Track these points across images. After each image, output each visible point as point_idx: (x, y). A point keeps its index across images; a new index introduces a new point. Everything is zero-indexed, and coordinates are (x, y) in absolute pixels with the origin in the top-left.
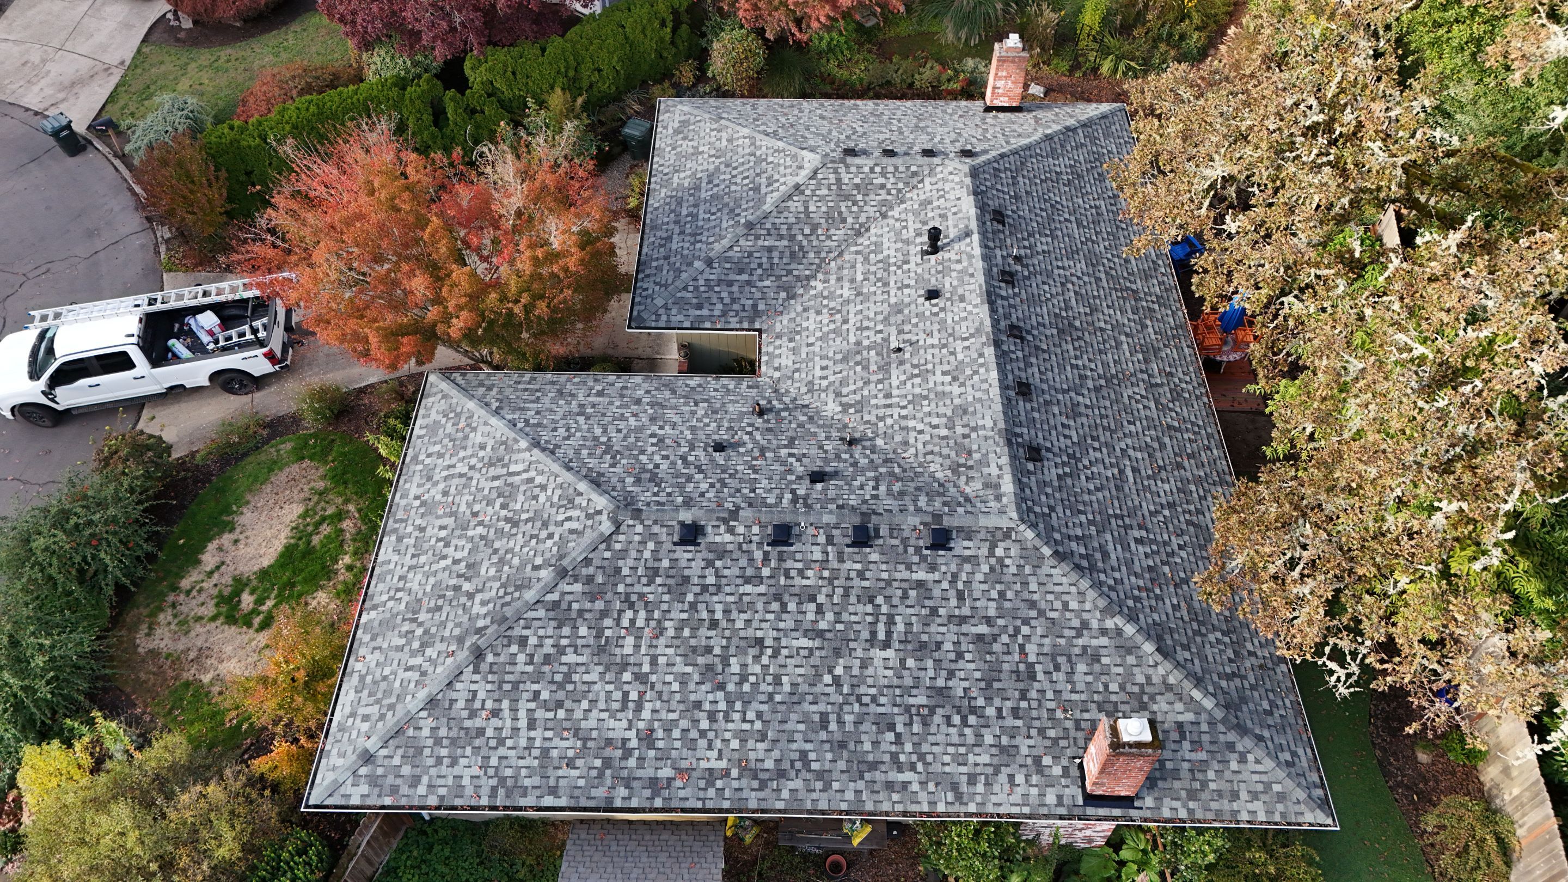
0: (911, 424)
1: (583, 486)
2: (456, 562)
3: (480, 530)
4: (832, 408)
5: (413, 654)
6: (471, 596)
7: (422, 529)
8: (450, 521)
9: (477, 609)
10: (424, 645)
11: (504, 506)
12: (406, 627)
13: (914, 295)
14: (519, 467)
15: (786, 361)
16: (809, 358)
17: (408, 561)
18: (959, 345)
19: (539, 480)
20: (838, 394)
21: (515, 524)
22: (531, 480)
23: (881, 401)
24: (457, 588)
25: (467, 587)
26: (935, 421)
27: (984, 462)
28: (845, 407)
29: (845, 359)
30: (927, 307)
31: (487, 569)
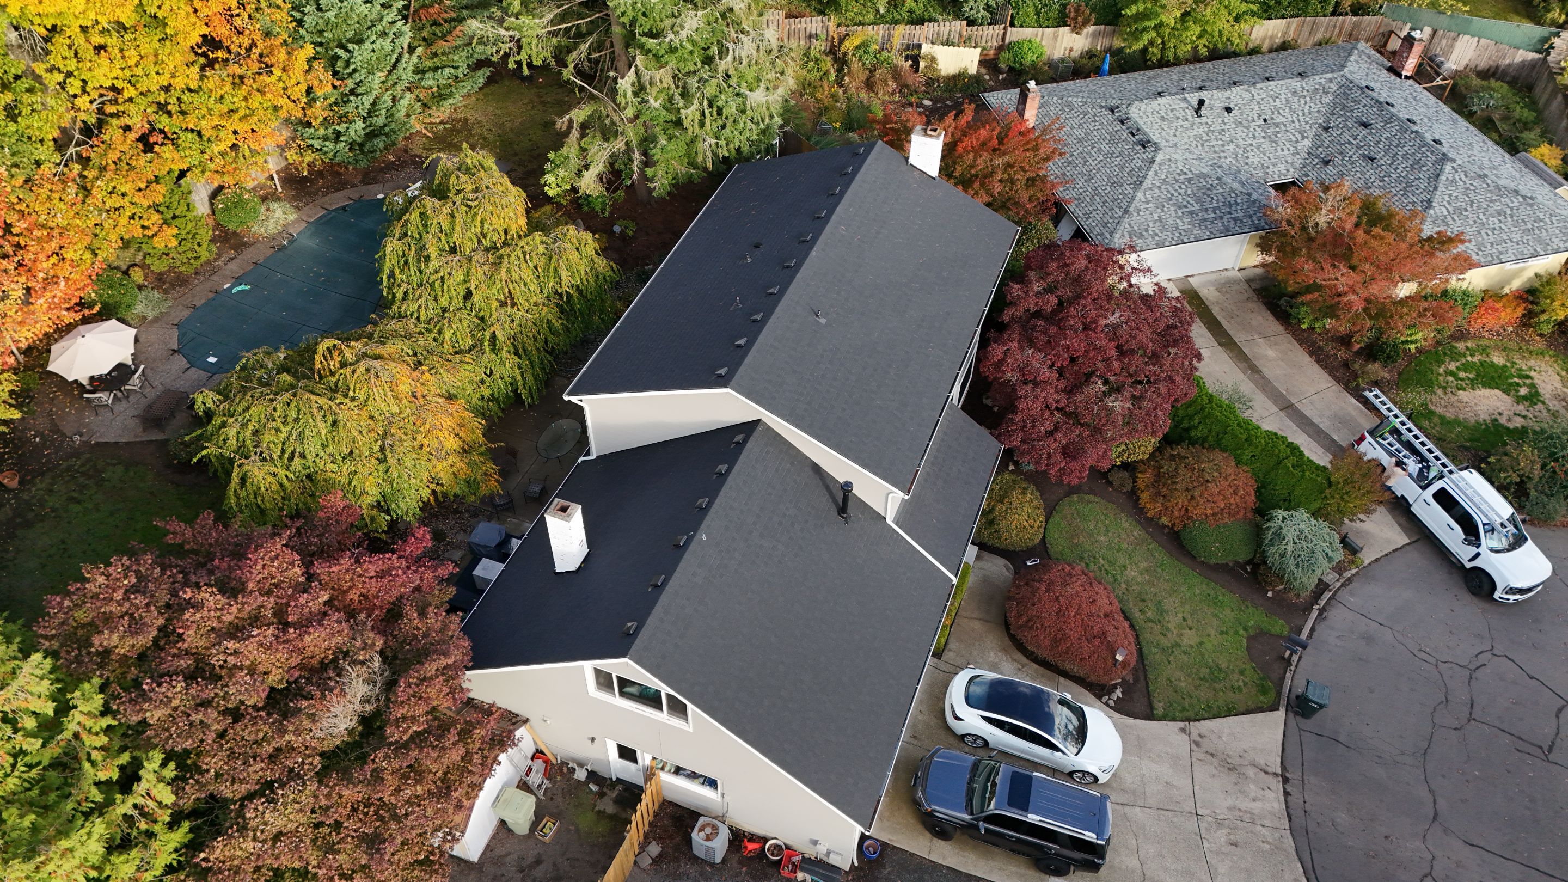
0: (1306, 111)
1: (1443, 178)
2: (1500, 222)
3: (1481, 216)
4: (1307, 143)
5: (1546, 223)
6: (1512, 209)
7: (1492, 244)
8: (1483, 232)
9: (1516, 204)
10: (1541, 220)
11: (1466, 210)
12: (1537, 232)
13: (1227, 117)
14: (1444, 210)
15: (1282, 168)
16: (1278, 157)
17: (1510, 244)
18: (1256, 97)
19: (1447, 198)
20: (1297, 142)
21: (1472, 202)
22: (1449, 203)
23: (1297, 124)
24: (1512, 216)
25: (1509, 212)
26: (1302, 102)
27: (1320, 84)
28: (1303, 138)
29: (1275, 142)
30: (1236, 112)
31: (1497, 206)
